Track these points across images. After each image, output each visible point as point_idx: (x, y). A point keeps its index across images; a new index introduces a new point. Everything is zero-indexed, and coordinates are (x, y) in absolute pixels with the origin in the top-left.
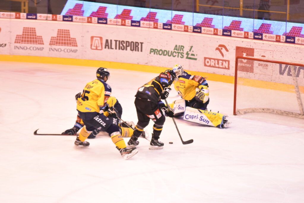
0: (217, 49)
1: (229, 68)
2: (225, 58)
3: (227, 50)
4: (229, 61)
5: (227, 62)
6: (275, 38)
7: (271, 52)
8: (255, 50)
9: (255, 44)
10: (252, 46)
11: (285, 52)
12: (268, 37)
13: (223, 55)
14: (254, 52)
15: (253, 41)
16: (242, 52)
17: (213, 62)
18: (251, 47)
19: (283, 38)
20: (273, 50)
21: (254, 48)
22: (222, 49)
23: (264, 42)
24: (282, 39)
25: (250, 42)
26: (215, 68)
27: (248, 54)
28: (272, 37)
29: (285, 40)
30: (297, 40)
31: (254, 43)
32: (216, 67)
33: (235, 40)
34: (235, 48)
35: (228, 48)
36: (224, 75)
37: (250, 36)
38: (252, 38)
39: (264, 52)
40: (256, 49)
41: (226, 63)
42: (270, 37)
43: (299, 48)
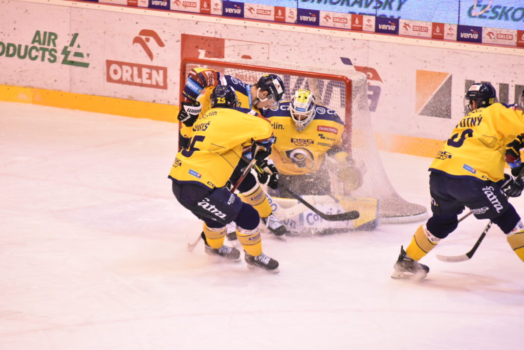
0: (137, 40)
1: (165, 87)
2: (155, 63)
3: (161, 44)
4: (165, 70)
5: (161, 72)
6: (273, 13)
7: (265, 46)
8: (227, 43)
9: (227, 28)
10: (219, 33)
11: (297, 46)
12: (256, 12)
13: (150, 55)
14: (224, 48)
15: (220, 22)
16: (197, 47)
17: (127, 71)
18: (218, 36)
19: (291, 12)
20: (270, 43)
21: (223, 37)
22: (148, 40)
23: (248, 23)
24: (289, 17)
25: (215, 23)
26: (133, 87)
27: (209, 53)
28: (265, 12)
29: (296, 18)
30: (325, 18)
31: (225, 25)
32: (136, 84)
33: (179, 20)
34: (180, 38)
35: (162, 37)
36: (154, 101)
37: (215, 9)
38: (220, 13)
39: (248, 48)
40: (229, 40)
41: (158, 73)
42: (261, 12)
43: (328, 38)
